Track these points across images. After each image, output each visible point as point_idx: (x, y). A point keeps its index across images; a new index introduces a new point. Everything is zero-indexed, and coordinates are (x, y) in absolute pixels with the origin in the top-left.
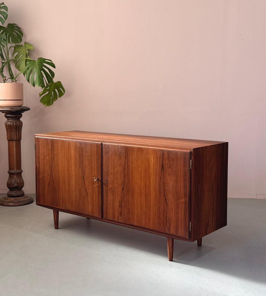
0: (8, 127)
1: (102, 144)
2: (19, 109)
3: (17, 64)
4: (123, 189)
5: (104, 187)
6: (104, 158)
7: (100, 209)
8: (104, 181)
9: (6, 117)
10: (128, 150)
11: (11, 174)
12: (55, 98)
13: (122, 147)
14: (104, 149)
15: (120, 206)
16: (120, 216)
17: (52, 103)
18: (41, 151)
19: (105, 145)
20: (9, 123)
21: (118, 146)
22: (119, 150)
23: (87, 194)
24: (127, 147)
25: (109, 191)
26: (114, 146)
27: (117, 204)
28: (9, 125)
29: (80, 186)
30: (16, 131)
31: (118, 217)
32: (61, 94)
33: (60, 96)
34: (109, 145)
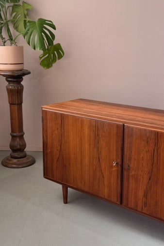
0: (10, 92)
1: (124, 125)
2: (20, 73)
3: (16, 25)
4: (150, 179)
5: (125, 173)
6: (126, 141)
7: (119, 195)
8: (125, 166)
9: (8, 81)
10: (159, 137)
11: (13, 137)
12: (54, 60)
13: (152, 131)
14: (126, 131)
15: (145, 196)
16: (145, 207)
17: (52, 66)
18: (48, 125)
19: (127, 126)
20: (11, 87)
21: (145, 130)
22: (146, 135)
23: (103, 177)
24: (158, 132)
25: (131, 178)
26: (140, 129)
27: (141, 194)
28: (10, 89)
29: (95, 167)
30: (18, 95)
31: (142, 207)
32: (60, 57)
33: (59, 59)
34: (132, 128)
